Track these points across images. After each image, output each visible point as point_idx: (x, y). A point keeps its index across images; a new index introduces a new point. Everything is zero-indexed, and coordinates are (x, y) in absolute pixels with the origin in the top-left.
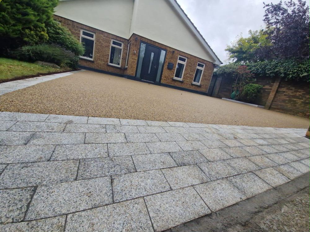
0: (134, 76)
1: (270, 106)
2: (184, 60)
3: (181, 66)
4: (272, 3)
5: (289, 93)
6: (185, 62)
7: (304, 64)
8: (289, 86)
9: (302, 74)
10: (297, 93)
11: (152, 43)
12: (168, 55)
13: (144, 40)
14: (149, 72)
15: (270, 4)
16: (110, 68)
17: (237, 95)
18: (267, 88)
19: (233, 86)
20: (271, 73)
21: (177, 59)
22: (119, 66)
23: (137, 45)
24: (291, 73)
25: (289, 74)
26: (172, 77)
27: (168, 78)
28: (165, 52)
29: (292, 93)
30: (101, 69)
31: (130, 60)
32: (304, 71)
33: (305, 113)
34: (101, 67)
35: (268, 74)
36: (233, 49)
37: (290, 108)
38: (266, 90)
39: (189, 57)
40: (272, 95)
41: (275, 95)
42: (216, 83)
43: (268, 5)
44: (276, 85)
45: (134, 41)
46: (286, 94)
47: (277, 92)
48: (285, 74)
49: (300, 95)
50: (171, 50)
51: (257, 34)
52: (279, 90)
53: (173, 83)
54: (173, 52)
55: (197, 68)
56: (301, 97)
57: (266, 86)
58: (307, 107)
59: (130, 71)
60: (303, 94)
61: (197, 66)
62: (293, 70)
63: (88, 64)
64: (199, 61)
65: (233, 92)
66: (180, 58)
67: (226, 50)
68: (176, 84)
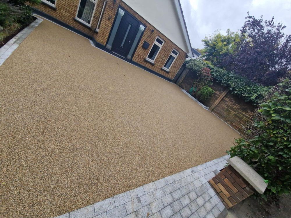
0: (105, 45)
1: (213, 109)
2: (161, 42)
3: (156, 48)
4: (254, 16)
5: (229, 104)
6: (161, 45)
7: (250, 86)
8: (232, 98)
9: (244, 94)
10: (235, 106)
11: (132, 13)
12: (146, 33)
13: (123, 6)
14: (122, 45)
15: (252, 17)
16: (77, 24)
17: (195, 91)
18: (218, 94)
19: (194, 83)
20: (225, 83)
21: (155, 39)
22: (89, 25)
23: (114, 10)
24: (237, 90)
25: (236, 90)
26: (145, 57)
27: (140, 57)
28: (144, 27)
29: (231, 104)
30: (64, 22)
31: (106, 14)
32: (247, 92)
33: (232, 122)
34: (65, 19)
35: (223, 83)
36: (209, 42)
37: (225, 116)
38: (216, 95)
39: (167, 41)
40: (217, 101)
41: (220, 101)
42: (183, 73)
43: (250, 17)
44: (224, 94)
45: (112, 2)
46: (227, 104)
47: (223, 100)
48: (233, 88)
49: (236, 109)
50: (151, 28)
51: (233, 36)
52: (224, 99)
53: (144, 63)
54: (153, 31)
55: (171, 54)
56: (235, 110)
57: (217, 92)
58: (236, 119)
59: (100, 38)
60: (238, 108)
61: (172, 53)
62: (240, 88)
63: (48, 10)
64: (174, 48)
65: (192, 87)
66: (158, 39)
67: (203, 41)
68: (147, 65)
